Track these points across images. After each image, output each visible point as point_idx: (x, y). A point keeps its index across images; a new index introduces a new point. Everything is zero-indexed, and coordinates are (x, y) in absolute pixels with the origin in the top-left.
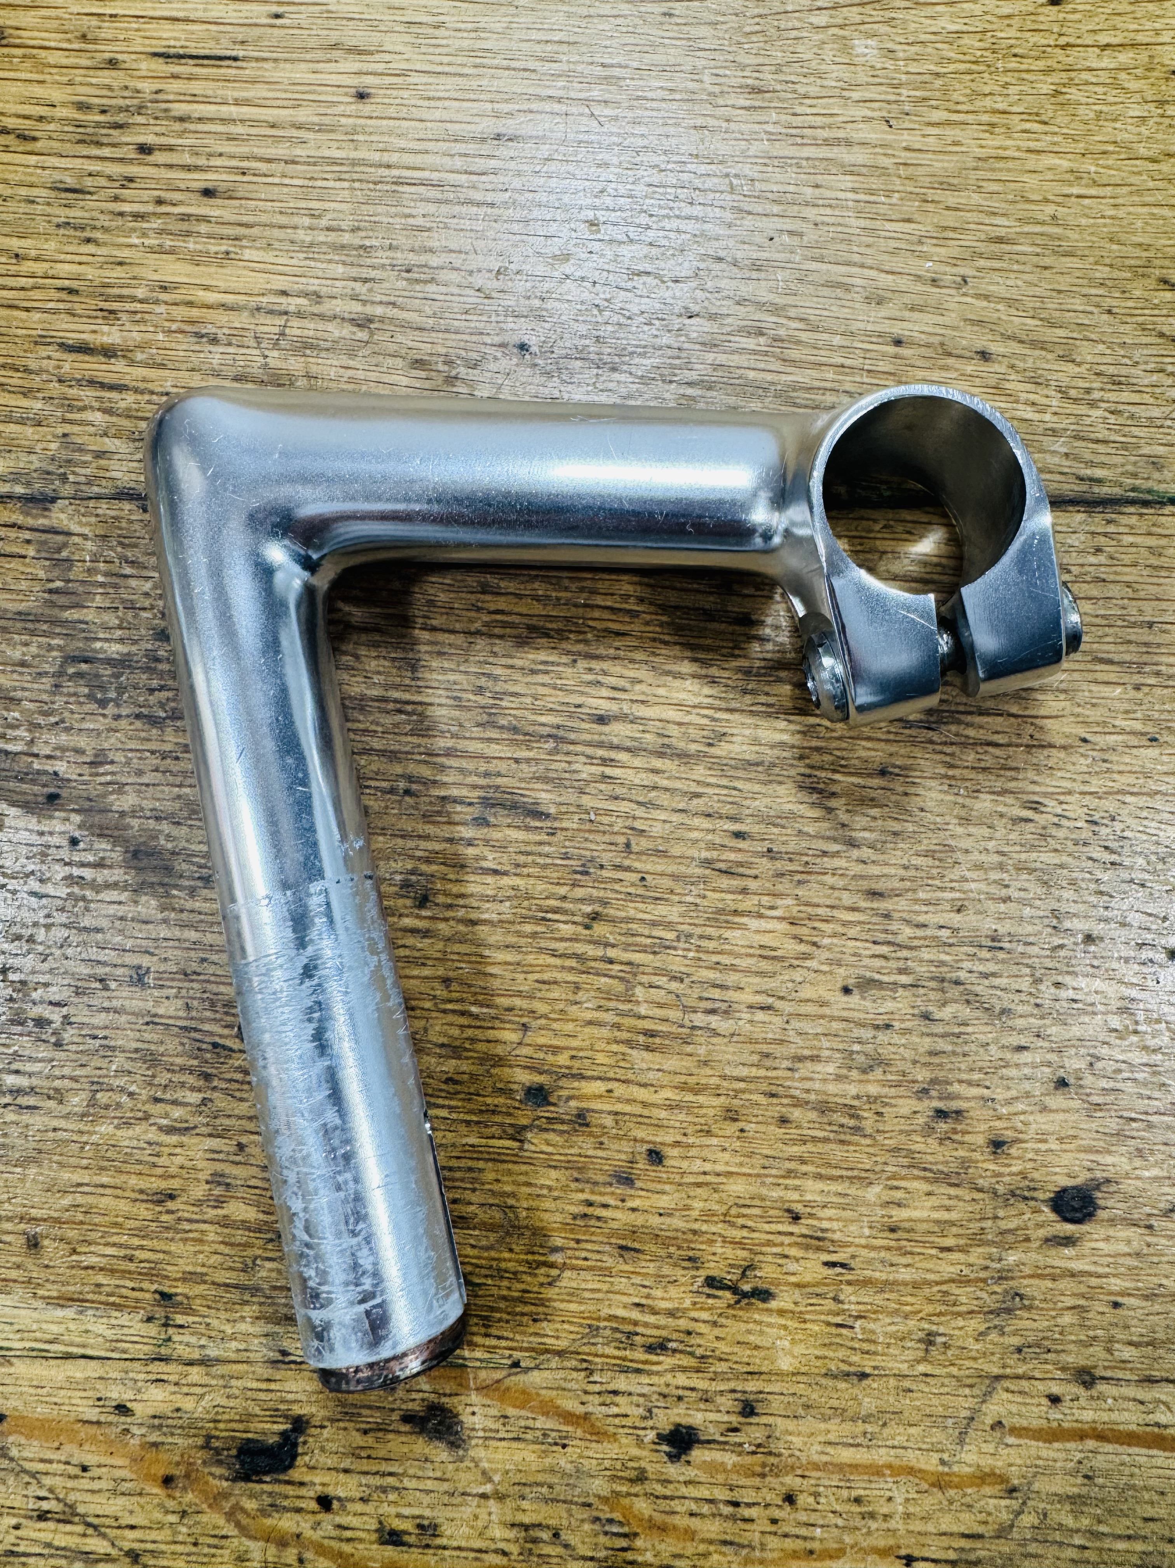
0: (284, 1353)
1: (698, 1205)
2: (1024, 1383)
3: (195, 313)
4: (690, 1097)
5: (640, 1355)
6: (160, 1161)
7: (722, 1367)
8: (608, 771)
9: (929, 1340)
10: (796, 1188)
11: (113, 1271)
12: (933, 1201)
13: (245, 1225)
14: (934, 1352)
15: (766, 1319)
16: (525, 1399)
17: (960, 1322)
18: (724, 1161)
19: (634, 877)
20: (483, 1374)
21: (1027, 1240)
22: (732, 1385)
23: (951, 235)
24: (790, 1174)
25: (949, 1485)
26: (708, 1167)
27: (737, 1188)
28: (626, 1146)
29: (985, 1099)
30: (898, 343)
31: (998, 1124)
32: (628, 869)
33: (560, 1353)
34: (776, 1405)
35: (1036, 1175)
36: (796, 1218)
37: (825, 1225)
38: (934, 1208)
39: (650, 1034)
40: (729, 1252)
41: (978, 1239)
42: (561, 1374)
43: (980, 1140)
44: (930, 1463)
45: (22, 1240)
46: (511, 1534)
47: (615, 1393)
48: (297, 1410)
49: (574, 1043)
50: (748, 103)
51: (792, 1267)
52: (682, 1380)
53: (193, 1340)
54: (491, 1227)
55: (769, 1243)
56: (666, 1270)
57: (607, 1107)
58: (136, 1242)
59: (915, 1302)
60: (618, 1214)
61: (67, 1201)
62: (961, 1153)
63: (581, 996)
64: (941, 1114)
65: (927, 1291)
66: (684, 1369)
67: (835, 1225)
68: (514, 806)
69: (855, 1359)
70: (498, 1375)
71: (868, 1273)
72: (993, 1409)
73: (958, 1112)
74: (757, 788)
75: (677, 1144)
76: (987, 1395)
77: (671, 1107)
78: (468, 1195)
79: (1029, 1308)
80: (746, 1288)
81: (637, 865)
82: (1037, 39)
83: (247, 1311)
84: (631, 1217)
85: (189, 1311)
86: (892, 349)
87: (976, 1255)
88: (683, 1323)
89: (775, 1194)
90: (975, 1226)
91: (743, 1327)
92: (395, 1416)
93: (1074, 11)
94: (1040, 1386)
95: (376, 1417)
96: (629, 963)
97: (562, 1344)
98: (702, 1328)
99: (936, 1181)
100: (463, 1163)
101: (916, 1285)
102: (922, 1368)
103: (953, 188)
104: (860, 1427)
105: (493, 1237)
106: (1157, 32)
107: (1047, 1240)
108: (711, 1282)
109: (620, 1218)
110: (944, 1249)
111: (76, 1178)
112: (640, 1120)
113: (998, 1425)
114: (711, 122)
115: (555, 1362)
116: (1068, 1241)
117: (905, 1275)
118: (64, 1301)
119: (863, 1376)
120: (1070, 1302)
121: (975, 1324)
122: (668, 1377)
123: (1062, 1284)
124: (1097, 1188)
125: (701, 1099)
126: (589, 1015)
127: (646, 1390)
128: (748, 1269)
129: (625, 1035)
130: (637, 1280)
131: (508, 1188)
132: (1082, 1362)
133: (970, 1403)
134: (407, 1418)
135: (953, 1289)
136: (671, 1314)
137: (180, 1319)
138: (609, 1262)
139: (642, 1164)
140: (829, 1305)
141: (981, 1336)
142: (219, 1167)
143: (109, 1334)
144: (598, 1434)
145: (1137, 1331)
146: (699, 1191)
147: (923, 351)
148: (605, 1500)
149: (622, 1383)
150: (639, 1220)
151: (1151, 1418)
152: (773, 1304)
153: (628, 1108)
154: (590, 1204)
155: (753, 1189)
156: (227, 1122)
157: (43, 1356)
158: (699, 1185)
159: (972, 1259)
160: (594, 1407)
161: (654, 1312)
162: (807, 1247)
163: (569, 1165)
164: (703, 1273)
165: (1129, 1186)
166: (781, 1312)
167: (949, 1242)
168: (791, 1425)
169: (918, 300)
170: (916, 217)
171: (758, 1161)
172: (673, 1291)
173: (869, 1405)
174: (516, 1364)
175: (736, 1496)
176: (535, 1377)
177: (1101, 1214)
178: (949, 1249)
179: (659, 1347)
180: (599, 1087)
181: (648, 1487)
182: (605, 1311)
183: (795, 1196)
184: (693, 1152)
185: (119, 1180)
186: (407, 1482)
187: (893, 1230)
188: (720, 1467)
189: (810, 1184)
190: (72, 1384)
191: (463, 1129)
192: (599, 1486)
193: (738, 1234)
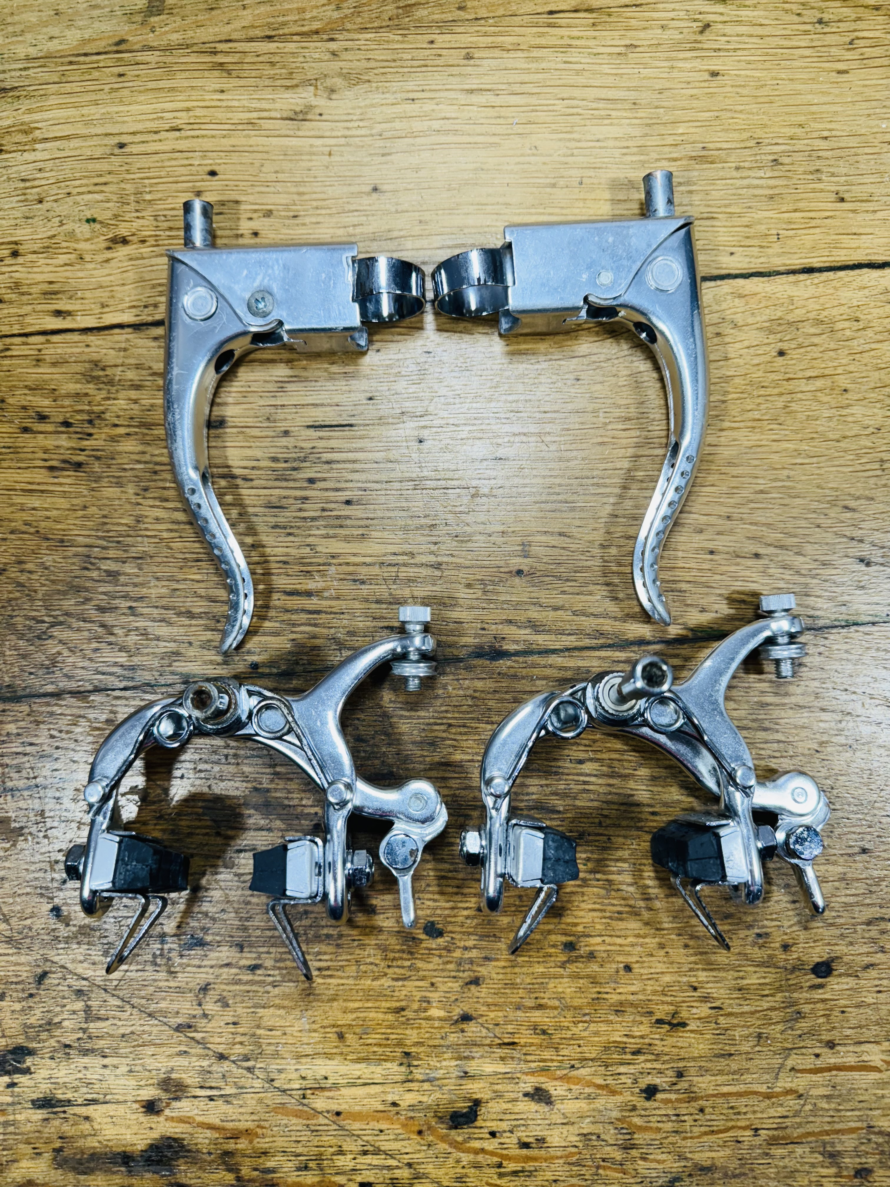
0: (466, 1073)
1: (649, 988)
2: (804, 1050)
3: (351, 569)
4: (642, 940)
5: (629, 1056)
6: (396, 994)
7: (666, 1058)
8: (587, 787)
9: (759, 1036)
10: (694, 976)
11: (380, 1045)
12: (758, 975)
13: (440, 1019)
14: (762, 1041)
15: (685, 1035)
16: (578, 1080)
17: (773, 1027)
18: (661, 967)
19: (605, 838)
20: (558, 1072)
21: (802, 988)
22: (672, 1065)
23: (735, 491)
24: (691, 970)
25: (772, 1097)
26: (653, 971)
27: (667, 978)
28: (614, 966)
29: (779, 926)
30: (712, 552)
31: (785, 937)
32: (601, 835)
33: (592, 1060)
34: (692, 1071)
35: (804, 959)
36: (695, 989)
37: (709, 991)
38: (758, 978)
39: (619, 913)
40: (666, 1007)
41: (779, 989)
42: (593, 1069)
43: (777, 945)
44: (763, 1089)
45: (336, 1036)
46: (578, 1138)
47: (619, 1074)
48: (475, 1096)
49: (584, 920)
50: (624, 427)
51: (694, 1011)
52: (649, 1065)
53: (422, 1071)
54: (556, 1008)
55: (684, 1002)
56: (638, 1018)
57: (603, 948)
58: (389, 1031)
59: (752, 1020)
60: (613, 996)
61: (354, 1016)
62: (769, 952)
63: (585, 898)
64: (759, 935)
65: (758, 1015)
66: (649, 1061)
67: (713, 991)
68: (542, 808)
69: (727, 1048)
70: (565, 1072)
71: (730, 1010)
72: (790, 1063)
73: (766, 934)
74: (660, 789)
75: (637, 962)
76: (786, 1058)
77: (633, 945)
78: (542, 995)
79: (804, 1018)
80: (675, 1022)
81: (606, 832)
82: (773, 376)
83: (446, 1056)
84: (619, 997)
85: (421, 1059)
86: (709, 557)
87: (779, 997)
88: (647, 1041)
89: (685, 979)
90: (777, 984)
91: (675, 1039)
92: (521, 1094)
93: (792, 359)
94: (810, 1050)
95: (513, 1095)
96: (607, 880)
97: (593, 1056)
98: (657, 1042)
99: (758, 966)
100: (539, 981)
101: (753, 1013)
102: (757, 1049)
103: (735, 465)
104: (731, 1077)
105: (556, 1012)
106: (835, 367)
107: (810, 987)
108: (659, 1022)
109: (614, 998)
110: (764, 996)
111: (357, 1005)
112: (619, 953)
113: (792, 1069)
114: (606, 440)
115: (591, 1063)
116: (821, 986)
117: (746, 1009)
118: (359, 1060)
119: (731, 1055)
120: (822, 1013)
121: (780, 1027)
122: (643, 1065)
123: (818, 1006)
124: (833, 961)
125: (647, 940)
126: (591, 906)
127: (632, 1071)
128: (674, 1014)
129: (608, 914)
130: (624, 1024)
131: (560, 990)
132: (829, 1038)
133: (780, 1061)
134: (526, 1095)
135: (769, 1012)
136: (642, 1037)
137: (415, 1063)
138: (611, 1018)
139: (622, 972)
140: (713, 1025)
141: (782, 1032)
142: (424, 994)
143: (383, 1072)
144: (614, 1093)
145: (854, 1022)
146: (649, 982)
147: (725, 556)
148: (618, 1119)
149: (622, 1069)
150: (623, 997)
151: (860, 1059)
152: (688, 1028)
153: (612, 948)
154: (599, 993)
155: (674, 979)
156: (424, 973)
157: (354, 1085)
158: (649, 979)
159: (777, 999)
160: (610, 1081)
161: (634, 1037)
162: (701, 1001)
163: (588, 977)
164: (654, 1018)
165: (846, 959)
166: (692, 1031)
167: (766, 992)
168: (700, 1079)
169: (720, 529)
170: (717, 483)
171: (675, 965)
172: (642, 1027)
173: (734, 1066)
174: (573, 1067)
175: (677, 1112)
176: (583, 1072)
177: (835, 973)
178: (767, 996)
179: (637, 1052)
180: (599, 940)
181: (637, 1113)
182: (612, 1039)
183: (694, 979)
184: (646, 965)
185: (377, 1004)
186: (529, 1122)
187: (740, 990)
188: (669, 1101)
189: (700, 973)
190: (370, 1096)
191: (537, 965)
192: (615, 1114)
193: (669, 999)
